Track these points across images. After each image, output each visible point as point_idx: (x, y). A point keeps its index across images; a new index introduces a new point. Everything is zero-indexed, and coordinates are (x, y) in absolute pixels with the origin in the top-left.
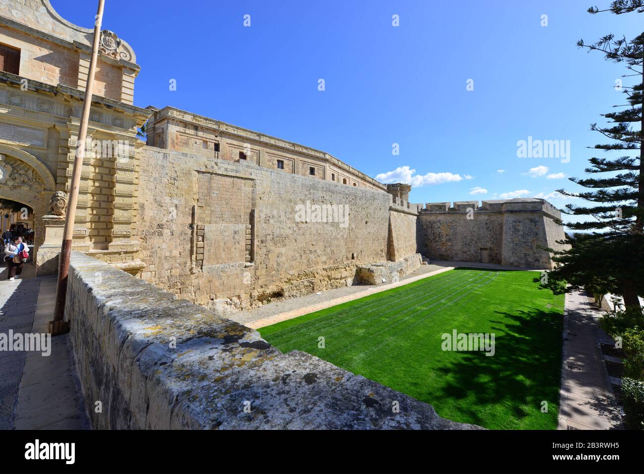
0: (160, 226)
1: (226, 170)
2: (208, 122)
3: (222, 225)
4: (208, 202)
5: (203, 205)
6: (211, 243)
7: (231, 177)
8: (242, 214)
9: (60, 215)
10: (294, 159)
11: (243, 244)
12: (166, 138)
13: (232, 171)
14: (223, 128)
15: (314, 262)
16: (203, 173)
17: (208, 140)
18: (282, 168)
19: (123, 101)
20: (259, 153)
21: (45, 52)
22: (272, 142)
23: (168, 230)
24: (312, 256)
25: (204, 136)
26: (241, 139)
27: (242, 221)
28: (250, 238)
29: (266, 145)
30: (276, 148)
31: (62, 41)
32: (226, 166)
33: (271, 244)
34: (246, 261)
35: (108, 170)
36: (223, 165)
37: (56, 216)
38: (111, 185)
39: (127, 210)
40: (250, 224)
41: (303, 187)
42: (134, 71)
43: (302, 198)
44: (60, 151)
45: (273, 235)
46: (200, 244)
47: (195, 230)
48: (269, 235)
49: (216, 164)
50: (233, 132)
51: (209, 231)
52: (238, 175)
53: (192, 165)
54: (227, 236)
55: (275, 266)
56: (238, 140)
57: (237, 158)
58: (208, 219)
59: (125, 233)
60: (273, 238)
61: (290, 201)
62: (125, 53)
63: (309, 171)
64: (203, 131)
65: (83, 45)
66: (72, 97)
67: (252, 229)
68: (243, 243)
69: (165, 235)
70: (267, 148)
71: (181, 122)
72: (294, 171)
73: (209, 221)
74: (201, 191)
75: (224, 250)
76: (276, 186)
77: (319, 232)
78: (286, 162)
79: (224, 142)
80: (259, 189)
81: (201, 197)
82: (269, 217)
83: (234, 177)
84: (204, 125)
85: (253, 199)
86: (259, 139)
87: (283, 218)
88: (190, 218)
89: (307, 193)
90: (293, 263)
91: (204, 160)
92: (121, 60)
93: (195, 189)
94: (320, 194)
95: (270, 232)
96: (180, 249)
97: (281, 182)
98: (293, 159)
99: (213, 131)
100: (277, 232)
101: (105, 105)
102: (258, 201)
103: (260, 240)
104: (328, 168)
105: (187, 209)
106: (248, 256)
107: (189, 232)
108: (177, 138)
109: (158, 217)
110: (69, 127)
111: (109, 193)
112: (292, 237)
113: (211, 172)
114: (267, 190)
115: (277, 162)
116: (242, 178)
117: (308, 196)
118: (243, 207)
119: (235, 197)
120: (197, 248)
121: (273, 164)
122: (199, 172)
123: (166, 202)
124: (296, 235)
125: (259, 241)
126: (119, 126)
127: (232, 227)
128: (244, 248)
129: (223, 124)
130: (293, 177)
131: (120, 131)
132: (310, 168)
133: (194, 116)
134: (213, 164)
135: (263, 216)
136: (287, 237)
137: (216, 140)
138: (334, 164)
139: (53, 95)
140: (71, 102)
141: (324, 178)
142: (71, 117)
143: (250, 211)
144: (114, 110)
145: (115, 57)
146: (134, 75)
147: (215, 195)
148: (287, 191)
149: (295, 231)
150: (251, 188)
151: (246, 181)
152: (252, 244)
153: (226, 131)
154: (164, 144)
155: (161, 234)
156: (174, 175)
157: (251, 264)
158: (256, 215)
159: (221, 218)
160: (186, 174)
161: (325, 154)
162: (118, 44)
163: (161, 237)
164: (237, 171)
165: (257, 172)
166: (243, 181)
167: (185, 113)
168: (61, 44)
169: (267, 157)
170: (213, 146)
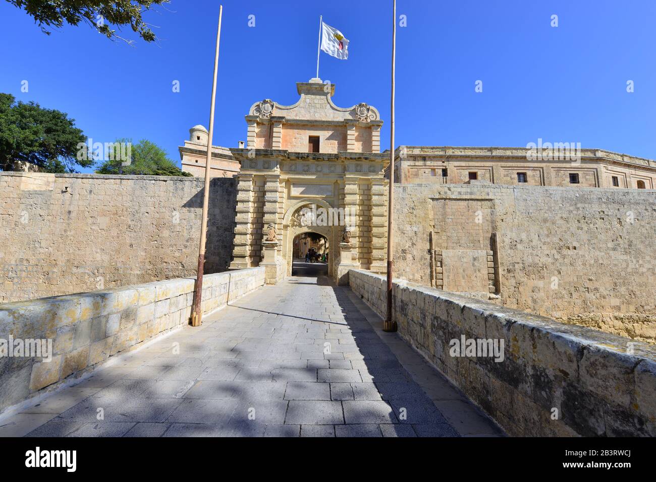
0: (404, 251)
1: (460, 193)
2: (434, 150)
3: (459, 251)
4: (444, 227)
5: (439, 231)
6: (450, 269)
7: (466, 200)
8: (481, 239)
9: (348, 243)
10: (542, 168)
11: (485, 272)
12: (400, 173)
13: (466, 193)
14: (450, 152)
15: (595, 305)
16: (437, 199)
17: (436, 167)
18: (525, 181)
19: (374, 152)
20: (492, 169)
21: (330, 133)
22: (508, 153)
23: (410, 255)
24: (591, 296)
25: (432, 164)
26: (469, 159)
27: (482, 246)
28: (493, 266)
29: (500, 158)
30: (514, 160)
31: (338, 122)
32: (459, 190)
33: (522, 274)
34: (490, 293)
35: (367, 207)
36: (455, 189)
37: (346, 244)
38: (369, 219)
39: (381, 237)
40: (491, 250)
41: (563, 201)
42: (379, 126)
43: (564, 216)
44: (340, 198)
45: (523, 264)
46: (439, 269)
47: (433, 255)
48: (518, 263)
49: (449, 189)
50: (460, 154)
51: (446, 257)
52: (473, 197)
53: (427, 193)
54: (466, 262)
55: (530, 302)
56: (466, 161)
57: (467, 179)
58: (445, 245)
59: (380, 257)
60: (524, 268)
61: (545, 221)
62: (372, 115)
63: (568, 179)
64: (431, 160)
65: (349, 120)
66: (346, 158)
67: (495, 255)
68: (485, 270)
69: (408, 259)
70: (502, 161)
71: (411, 157)
72: (543, 182)
73: (446, 246)
74: (437, 217)
75: (464, 278)
76: (522, 203)
77: (601, 262)
78: (529, 173)
79: (451, 166)
80: (499, 210)
81: (437, 223)
82: (516, 241)
83: (468, 200)
84: (431, 154)
85: (493, 222)
86: (490, 154)
87: (535, 242)
88: (428, 244)
89: (571, 208)
90: (559, 302)
91: (437, 187)
92: (371, 121)
93: (431, 217)
94: (596, 208)
95: (519, 260)
96: (421, 273)
97: (529, 199)
98: (540, 167)
99: (440, 158)
100: (529, 260)
101: (364, 158)
102: (499, 223)
103: (506, 269)
104: (603, 170)
105: (425, 236)
106: (491, 286)
107: (428, 257)
108: (409, 172)
109: (402, 243)
110: (345, 179)
111: (368, 225)
112: (552, 267)
113: (444, 197)
114: (511, 210)
115: (516, 176)
116: (478, 200)
117: (575, 212)
118: (481, 231)
119: (471, 220)
120: (436, 273)
121: (512, 179)
122: (433, 199)
123: (408, 229)
124: (558, 265)
125: (504, 270)
126: (372, 172)
127: (471, 253)
128: (486, 277)
129: (449, 148)
130: (547, 190)
131: (373, 175)
132: (570, 174)
133: (422, 148)
134: (446, 189)
135: (507, 241)
136: (544, 267)
137: (443, 166)
138: (615, 163)
139: (336, 159)
140: (345, 162)
141: (597, 184)
142: (345, 172)
143: (490, 236)
144: (370, 160)
145: (367, 121)
146: (379, 130)
147: (450, 220)
148: (539, 208)
149: (557, 260)
150: (489, 210)
151: (483, 202)
152: (496, 273)
153: (453, 154)
154: (398, 179)
155: (404, 259)
156: (412, 205)
157: (497, 296)
158: (498, 239)
159: (458, 243)
160: (422, 202)
161: (594, 151)
162: (368, 110)
163: (405, 261)
164: (471, 193)
165: (495, 191)
166: (479, 203)
167: (414, 148)
168: (338, 125)
169: (502, 172)
170: (440, 172)
